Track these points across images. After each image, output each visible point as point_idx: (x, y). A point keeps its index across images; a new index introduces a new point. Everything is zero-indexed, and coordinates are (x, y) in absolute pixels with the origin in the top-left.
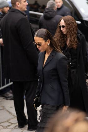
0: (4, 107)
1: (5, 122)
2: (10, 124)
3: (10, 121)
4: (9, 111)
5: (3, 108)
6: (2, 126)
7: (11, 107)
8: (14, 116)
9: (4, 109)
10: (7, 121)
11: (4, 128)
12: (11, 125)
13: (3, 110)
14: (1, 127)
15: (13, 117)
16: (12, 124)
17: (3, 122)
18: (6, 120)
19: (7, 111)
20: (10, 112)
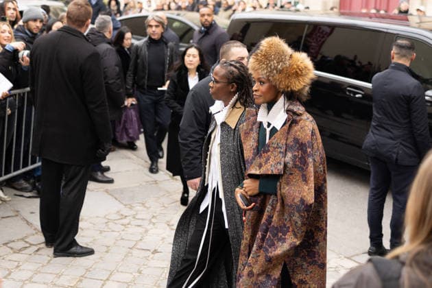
0: (18, 211)
1: (18, 240)
2: (28, 245)
3: (26, 240)
4: (27, 221)
5: (16, 214)
6: (12, 248)
7: (32, 213)
8: (35, 229)
9: (17, 216)
10: (23, 239)
11: (15, 252)
12: (29, 247)
13: (14, 218)
14: (9, 250)
15: (34, 232)
16: (31, 245)
17: (14, 241)
18: (20, 237)
19: (24, 219)
20: (28, 223)
